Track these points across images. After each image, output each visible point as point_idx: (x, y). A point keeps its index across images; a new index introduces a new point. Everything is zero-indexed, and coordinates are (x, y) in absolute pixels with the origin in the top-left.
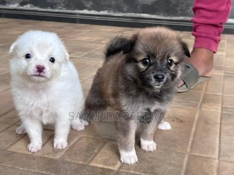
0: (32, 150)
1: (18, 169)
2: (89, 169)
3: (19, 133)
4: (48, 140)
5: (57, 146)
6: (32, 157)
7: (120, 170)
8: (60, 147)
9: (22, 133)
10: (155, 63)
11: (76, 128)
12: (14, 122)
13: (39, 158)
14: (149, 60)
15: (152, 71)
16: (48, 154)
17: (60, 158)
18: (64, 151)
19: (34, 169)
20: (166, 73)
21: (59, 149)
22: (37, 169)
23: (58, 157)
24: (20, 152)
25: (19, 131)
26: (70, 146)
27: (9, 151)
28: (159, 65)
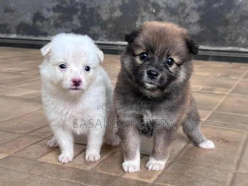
0: (63, 161)
1: (46, 177)
2: (121, 180)
3: (51, 145)
4: (80, 153)
5: (88, 158)
6: (62, 167)
7: (155, 183)
8: (92, 159)
9: (54, 146)
10: (153, 59)
11: (110, 143)
12: (47, 136)
13: (70, 168)
14: (147, 55)
15: (147, 66)
16: (79, 165)
17: (91, 170)
18: (96, 163)
19: (63, 178)
20: (161, 70)
21: (91, 161)
22: (66, 178)
23: (89, 168)
24: (50, 163)
25: (50, 143)
26: (102, 159)
27: (39, 162)
28: (156, 61)
